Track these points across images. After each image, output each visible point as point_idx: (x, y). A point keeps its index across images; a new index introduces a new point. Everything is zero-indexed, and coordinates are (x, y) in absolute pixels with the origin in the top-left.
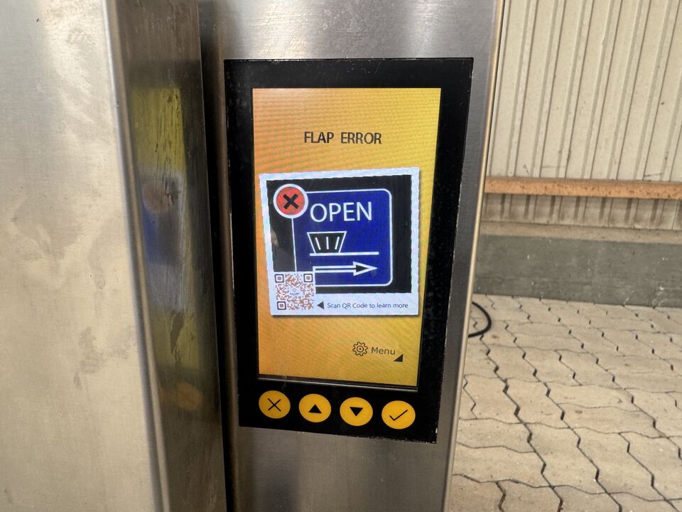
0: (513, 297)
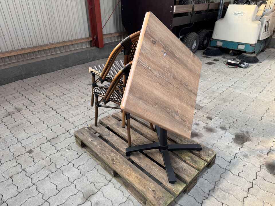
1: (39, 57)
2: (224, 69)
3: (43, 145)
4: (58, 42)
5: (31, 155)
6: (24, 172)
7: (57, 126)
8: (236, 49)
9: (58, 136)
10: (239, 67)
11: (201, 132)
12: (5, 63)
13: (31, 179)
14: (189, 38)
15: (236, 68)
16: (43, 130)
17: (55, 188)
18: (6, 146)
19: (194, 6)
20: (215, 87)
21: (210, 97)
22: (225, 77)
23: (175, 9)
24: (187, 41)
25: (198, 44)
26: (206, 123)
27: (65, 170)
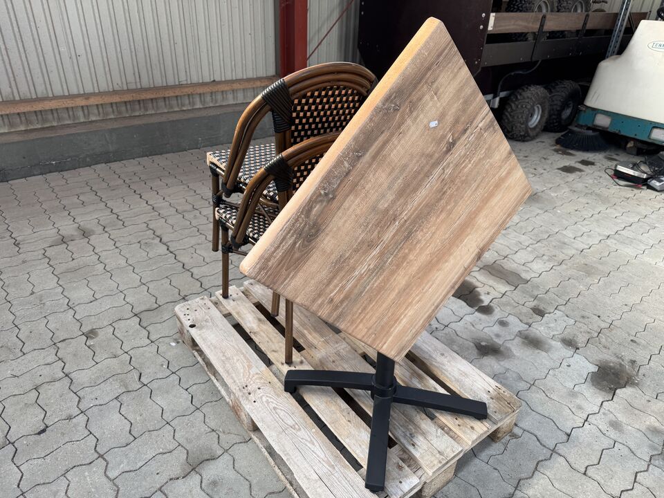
0: (134, 159)
1: (151, 115)
2: (604, 189)
3: (122, 323)
4: (201, 81)
5: (90, 342)
6: (67, 381)
7: (163, 281)
8: (644, 138)
9: (160, 306)
10: (645, 187)
11: (508, 345)
12: (74, 120)
13: (78, 398)
14: (524, 98)
15: (639, 188)
16: (130, 287)
17: (128, 429)
18: (41, 312)
19: (544, 17)
20: (569, 233)
21: (551, 258)
22: (602, 208)
23: (493, 22)
24: (517, 107)
25: (546, 115)
26: (526, 324)
27: (158, 389)
